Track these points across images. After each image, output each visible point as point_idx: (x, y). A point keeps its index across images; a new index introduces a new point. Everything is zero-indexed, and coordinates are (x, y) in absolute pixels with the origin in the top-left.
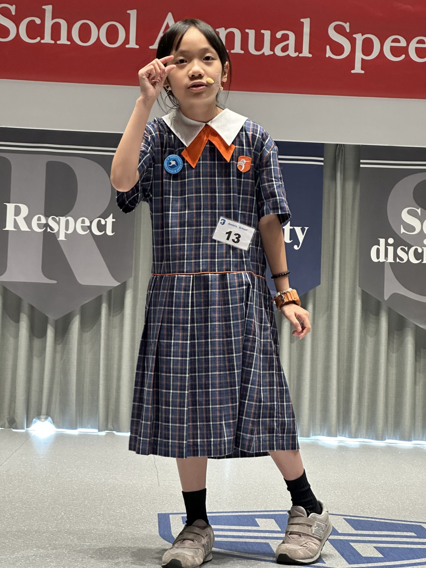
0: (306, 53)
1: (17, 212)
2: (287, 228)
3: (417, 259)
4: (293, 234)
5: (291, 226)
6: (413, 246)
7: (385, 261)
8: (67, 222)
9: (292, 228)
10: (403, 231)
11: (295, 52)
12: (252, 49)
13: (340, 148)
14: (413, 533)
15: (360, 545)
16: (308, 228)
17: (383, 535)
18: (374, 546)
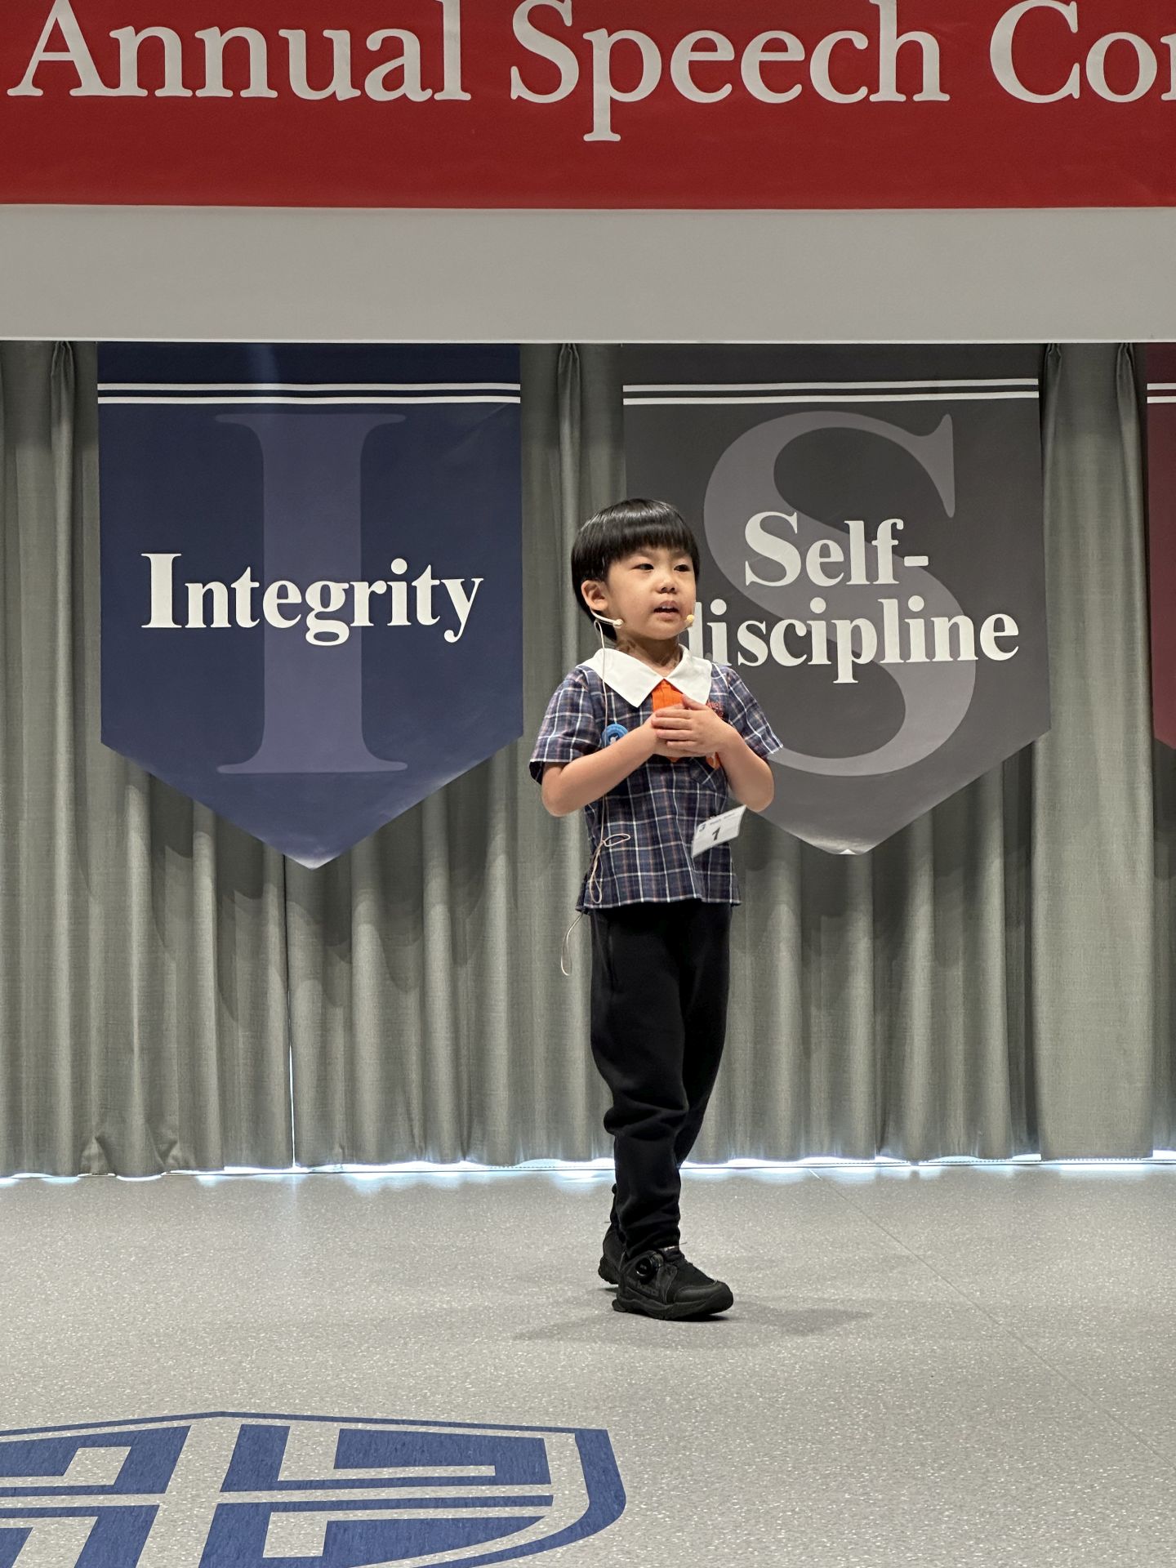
0: (453, 89)
2: (425, 583)
3: (796, 655)
4: (440, 599)
5: (433, 578)
6: (781, 619)
9: (437, 582)
10: (750, 577)
11: (423, 88)
12: (299, 85)
13: (568, 356)
14: (494, 1467)
15: (294, 1518)
16: (482, 579)
17: (399, 1479)
18: (333, 1518)
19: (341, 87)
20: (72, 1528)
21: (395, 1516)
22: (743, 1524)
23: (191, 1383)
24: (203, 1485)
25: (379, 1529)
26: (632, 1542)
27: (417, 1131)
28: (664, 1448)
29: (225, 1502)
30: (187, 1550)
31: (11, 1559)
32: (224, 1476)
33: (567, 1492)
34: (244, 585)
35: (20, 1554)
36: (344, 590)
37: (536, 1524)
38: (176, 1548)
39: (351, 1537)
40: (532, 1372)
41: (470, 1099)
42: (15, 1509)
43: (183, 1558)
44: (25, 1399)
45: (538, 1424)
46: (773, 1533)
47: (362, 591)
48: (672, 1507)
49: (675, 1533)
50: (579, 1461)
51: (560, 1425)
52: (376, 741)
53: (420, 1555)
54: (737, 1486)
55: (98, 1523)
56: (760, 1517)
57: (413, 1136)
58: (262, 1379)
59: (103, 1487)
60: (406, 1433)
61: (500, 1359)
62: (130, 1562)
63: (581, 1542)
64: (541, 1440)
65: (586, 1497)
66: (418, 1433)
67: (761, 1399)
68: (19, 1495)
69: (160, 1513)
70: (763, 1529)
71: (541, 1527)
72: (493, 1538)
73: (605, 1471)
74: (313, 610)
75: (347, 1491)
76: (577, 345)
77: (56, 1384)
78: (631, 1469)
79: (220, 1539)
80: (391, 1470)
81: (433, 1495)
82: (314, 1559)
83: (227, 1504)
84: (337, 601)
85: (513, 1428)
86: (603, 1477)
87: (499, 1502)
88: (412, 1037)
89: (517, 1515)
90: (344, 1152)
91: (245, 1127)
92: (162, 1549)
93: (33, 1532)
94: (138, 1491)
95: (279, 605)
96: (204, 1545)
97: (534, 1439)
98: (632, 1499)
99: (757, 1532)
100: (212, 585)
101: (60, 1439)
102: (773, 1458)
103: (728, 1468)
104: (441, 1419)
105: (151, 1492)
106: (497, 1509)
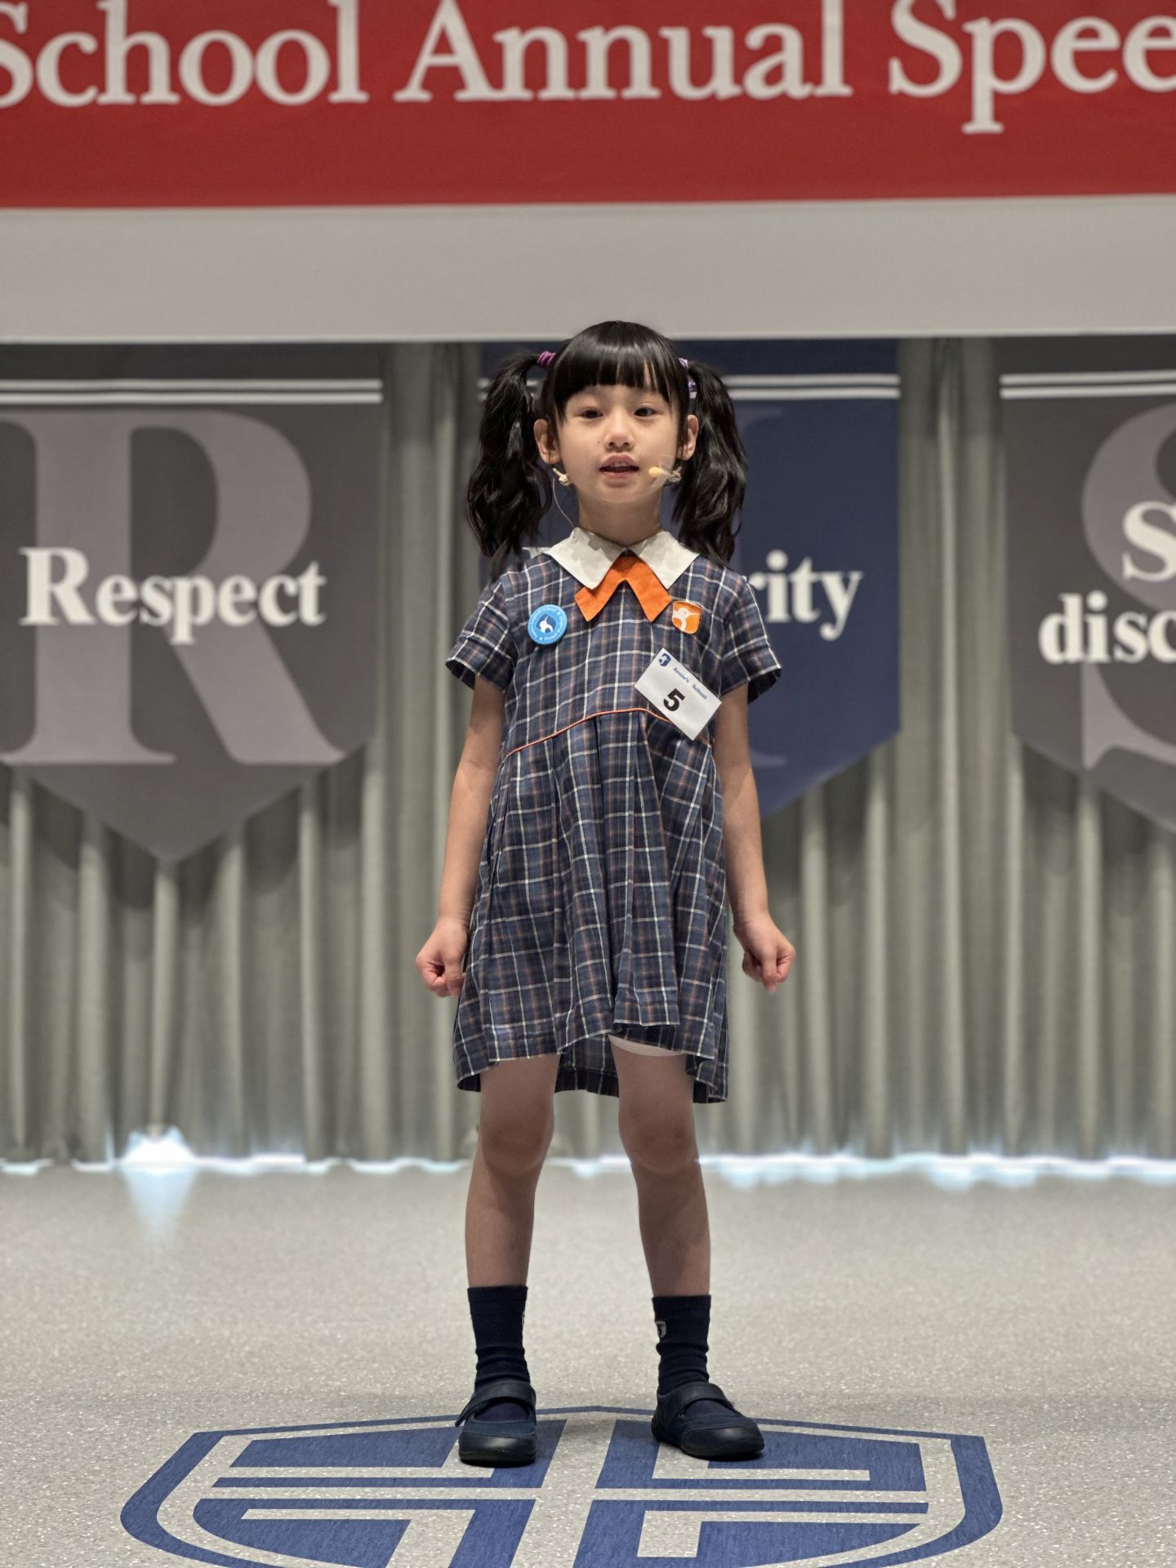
0: (834, 83)
1: (58, 571)
2: (804, 577)
4: (819, 596)
5: (812, 572)
6: (1162, 612)
7: (1082, 658)
8: (195, 595)
9: (815, 577)
10: (1130, 570)
11: (804, 84)
12: (681, 84)
13: (947, 350)
14: (867, 1472)
15: (668, 1517)
16: (861, 574)
17: (773, 1481)
18: (707, 1519)
19: (722, 85)
20: (451, 1521)
21: (769, 1519)
22: (1122, 1537)
23: (567, 1375)
24: (579, 1481)
25: (753, 1532)
26: (1008, 1553)
27: (793, 1123)
28: (1041, 1457)
29: (600, 1498)
30: (563, 1546)
31: (390, 1551)
32: (599, 1472)
33: (942, 1500)
35: (398, 1546)
37: (911, 1531)
38: (551, 1544)
39: (724, 1539)
40: (907, 1374)
42: (395, 1500)
43: (559, 1555)
44: (405, 1388)
45: (912, 1429)
46: (1152, 1546)
48: (1050, 1518)
49: (1053, 1544)
50: (955, 1468)
51: (935, 1430)
53: (794, 1558)
54: (1116, 1499)
55: (475, 1516)
56: (1138, 1530)
57: (788, 1128)
58: (637, 1374)
59: (480, 1479)
60: (780, 1434)
61: (875, 1361)
62: (507, 1557)
63: (956, 1551)
64: (915, 1448)
65: (962, 1506)
66: (792, 1434)
67: (1141, 1410)
68: (398, 1486)
69: (536, 1508)
70: (1142, 1543)
71: (916, 1534)
72: (867, 1545)
73: (981, 1479)
75: (720, 1491)
76: (955, 337)
77: (436, 1373)
78: (1008, 1478)
79: (595, 1536)
80: (765, 1471)
81: (808, 1499)
82: (688, 1560)
83: (602, 1501)
85: (887, 1432)
86: (979, 1486)
87: (873, 1509)
88: (789, 1032)
89: (892, 1522)
90: (719, 1143)
92: (538, 1545)
93: (411, 1524)
94: (515, 1485)
96: (579, 1543)
97: (909, 1445)
98: (1009, 1509)
99: (1137, 1545)
101: (439, 1430)
102: (1154, 1470)
103: (1107, 1480)
104: (816, 1419)
105: (527, 1485)
106: (871, 1515)
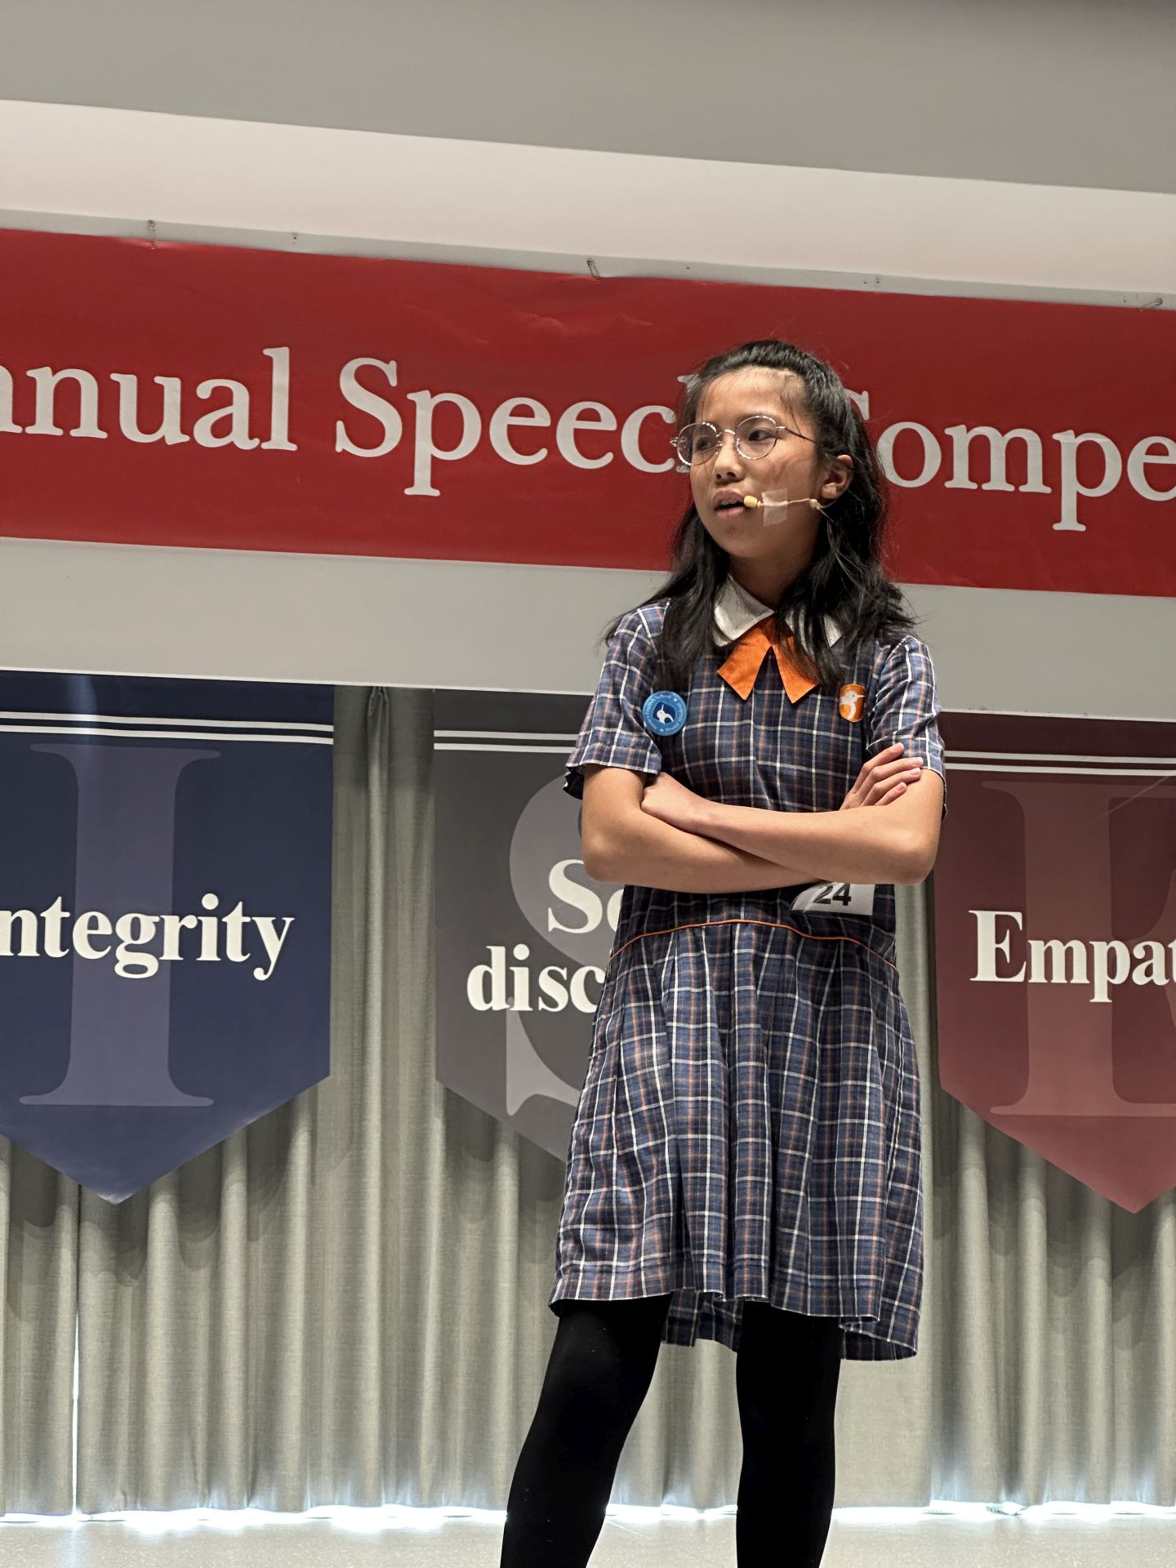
0: (280, 439)
2: (236, 920)
3: (594, 1002)
4: (251, 936)
5: (245, 914)
6: (582, 966)
7: (508, 1006)
9: (248, 919)
10: (553, 924)
11: (251, 437)
12: (129, 428)
13: (377, 699)
16: (292, 919)
19: (171, 432)
27: (200, 1477)
34: (54, 915)
36: (154, 923)
41: (255, 1443)
47: (172, 924)
52: (181, 1077)
57: (196, 1480)
74: (122, 942)
76: (387, 688)
84: (147, 934)
88: (200, 1381)
90: (125, 1498)
91: (23, 1470)
95: (90, 936)
100: (20, 914)
